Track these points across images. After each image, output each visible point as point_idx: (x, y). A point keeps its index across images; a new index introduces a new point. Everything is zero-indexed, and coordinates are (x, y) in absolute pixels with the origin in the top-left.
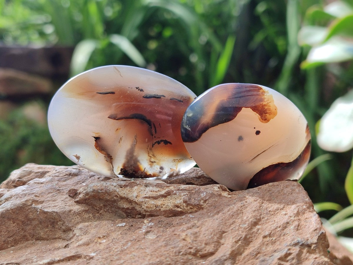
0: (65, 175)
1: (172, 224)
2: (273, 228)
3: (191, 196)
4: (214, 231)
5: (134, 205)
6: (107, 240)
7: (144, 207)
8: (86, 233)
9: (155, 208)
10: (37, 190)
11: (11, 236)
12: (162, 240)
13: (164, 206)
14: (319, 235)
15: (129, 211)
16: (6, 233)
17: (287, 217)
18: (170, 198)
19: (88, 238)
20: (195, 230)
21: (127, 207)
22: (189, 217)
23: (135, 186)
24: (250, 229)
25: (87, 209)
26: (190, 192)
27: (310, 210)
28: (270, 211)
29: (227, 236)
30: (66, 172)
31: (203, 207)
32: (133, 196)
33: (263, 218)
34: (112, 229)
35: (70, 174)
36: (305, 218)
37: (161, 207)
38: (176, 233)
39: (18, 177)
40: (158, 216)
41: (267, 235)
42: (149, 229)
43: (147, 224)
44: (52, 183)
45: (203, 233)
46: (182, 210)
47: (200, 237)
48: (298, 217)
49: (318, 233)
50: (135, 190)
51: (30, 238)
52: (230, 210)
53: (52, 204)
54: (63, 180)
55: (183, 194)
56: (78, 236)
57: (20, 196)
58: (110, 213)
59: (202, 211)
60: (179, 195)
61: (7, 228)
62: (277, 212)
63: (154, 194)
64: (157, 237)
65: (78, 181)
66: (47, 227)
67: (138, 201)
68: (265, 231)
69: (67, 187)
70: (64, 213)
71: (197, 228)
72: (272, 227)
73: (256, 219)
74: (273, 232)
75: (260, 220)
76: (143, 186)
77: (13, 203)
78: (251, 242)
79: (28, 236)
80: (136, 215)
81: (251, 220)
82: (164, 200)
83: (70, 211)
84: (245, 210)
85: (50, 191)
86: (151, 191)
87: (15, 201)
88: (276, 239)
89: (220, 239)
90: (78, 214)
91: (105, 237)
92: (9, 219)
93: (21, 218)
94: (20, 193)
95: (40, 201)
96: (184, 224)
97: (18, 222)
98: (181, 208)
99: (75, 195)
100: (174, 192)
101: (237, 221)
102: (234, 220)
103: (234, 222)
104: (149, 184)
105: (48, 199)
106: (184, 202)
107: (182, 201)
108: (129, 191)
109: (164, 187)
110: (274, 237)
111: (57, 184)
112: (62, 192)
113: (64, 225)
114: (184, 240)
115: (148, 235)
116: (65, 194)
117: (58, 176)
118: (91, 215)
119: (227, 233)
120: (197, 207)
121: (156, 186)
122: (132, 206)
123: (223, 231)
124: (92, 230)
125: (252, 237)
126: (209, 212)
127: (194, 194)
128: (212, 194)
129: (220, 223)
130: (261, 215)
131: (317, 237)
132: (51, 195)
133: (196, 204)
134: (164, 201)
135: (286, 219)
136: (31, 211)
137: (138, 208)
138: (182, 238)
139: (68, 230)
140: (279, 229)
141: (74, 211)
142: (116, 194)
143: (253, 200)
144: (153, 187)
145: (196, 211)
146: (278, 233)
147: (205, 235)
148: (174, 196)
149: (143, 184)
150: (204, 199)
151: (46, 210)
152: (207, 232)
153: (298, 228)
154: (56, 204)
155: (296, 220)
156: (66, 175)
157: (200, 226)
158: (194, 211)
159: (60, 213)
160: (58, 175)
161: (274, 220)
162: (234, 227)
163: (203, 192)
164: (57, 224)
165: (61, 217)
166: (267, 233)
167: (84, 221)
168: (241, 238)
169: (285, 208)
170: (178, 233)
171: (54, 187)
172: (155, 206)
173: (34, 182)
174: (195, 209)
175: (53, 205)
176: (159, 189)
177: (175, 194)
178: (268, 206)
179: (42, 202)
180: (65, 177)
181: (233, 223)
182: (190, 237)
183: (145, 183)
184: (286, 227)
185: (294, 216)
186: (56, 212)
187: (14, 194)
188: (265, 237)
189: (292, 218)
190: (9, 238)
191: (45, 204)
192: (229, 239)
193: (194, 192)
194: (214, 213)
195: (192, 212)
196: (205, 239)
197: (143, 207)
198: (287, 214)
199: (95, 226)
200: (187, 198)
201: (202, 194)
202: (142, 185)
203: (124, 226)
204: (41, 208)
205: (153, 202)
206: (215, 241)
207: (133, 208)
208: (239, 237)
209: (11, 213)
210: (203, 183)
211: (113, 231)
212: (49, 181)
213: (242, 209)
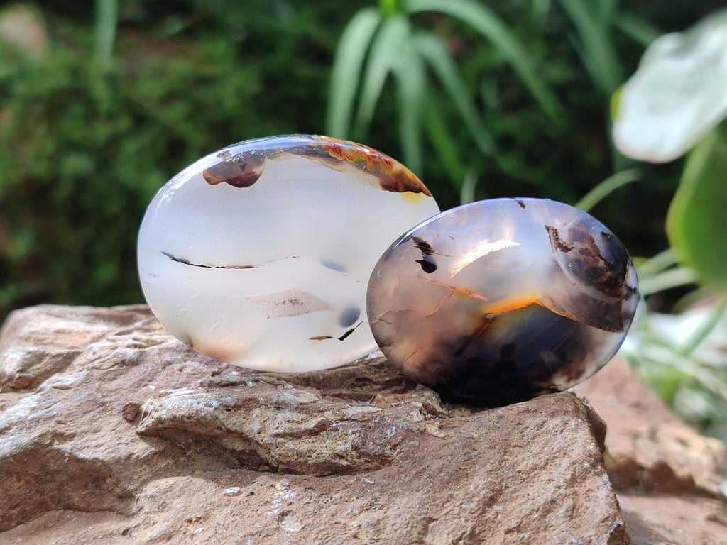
0: (113, 366)
1: (331, 498)
2: (525, 512)
3: (366, 435)
4: (412, 517)
5: (254, 446)
6: (205, 526)
7: (275, 453)
8: (164, 508)
9: (296, 457)
10: (61, 406)
11: (15, 506)
12: (313, 536)
13: (314, 455)
14: (612, 530)
15: (244, 457)
16: (5, 501)
17: (551, 487)
18: (326, 436)
19: (167, 521)
20: (376, 514)
21: (241, 448)
22: (364, 482)
23: (256, 407)
24: (480, 514)
25: (162, 448)
26: (364, 426)
27: (596, 471)
28: (519, 472)
29: (436, 528)
30: (116, 359)
31: (390, 459)
32: (252, 431)
33: (507, 487)
34: (213, 500)
35: (123, 363)
36: (587, 489)
37: (309, 456)
38: (339, 520)
39: (17, 370)
40: (303, 474)
41: (513, 528)
42: (287, 508)
43: (282, 493)
44: (89, 386)
45: (391, 523)
46: (348, 463)
47: (385, 531)
48: (573, 487)
49: (609, 527)
50: (257, 416)
51: (54, 505)
52: (444, 470)
53: (93, 440)
54: (109, 376)
55: (350, 431)
56: (148, 513)
57: (28, 423)
58: (207, 455)
59: (389, 467)
60: (343, 431)
61: (7, 490)
62: (534, 473)
63: (294, 427)
64: (303, 528)
65: (140, 380)
66: (86, 486)
67: (262, 441)
68: (509, 518)
69: (118, 396)
70: (117, 461)
71: (380, 509)
72: (523, 511)
73: (493, 491)
74: (524, 522)
75: (499, 492)
76: (273, 409)
77: (16, 442)
78: (483, 540)
79: (49, 503)
80: (259, 466)
81: (483, 493)
82: (315, 440)
83: (129, 457)
84: (472, 470)
85: (86, 408)
86: (288, 421)
87: (19, 437)
88: (529, 538)
89: (423, 534)
90: (144, 462)
91: (202, 520)
92: (9, 474)
93: (33, 470)
94: (27, 417)
95: (67, 433)
96: (354, 498)
97: (28, 478)
98: (347, 460)
99: (136, 415)
100: (334, 425)
101: (457, 495)
102: (450, 493)
103: (451, 496)
104: (283, 403)
105: (83, 428)
106: (352, 448)
107: (349, 446)
108: (244, 418)
109: (314, 412)
110: (526, 532)
111: (98, 390)
112: (109, 408)
113: (119, 486)
114: (355, 537)
115: (284, 522)
116: (116, 413)
117: (99, 368)
118: (170, 461)
119: (438, 522)
120: (379, 461)
121: (297, 408)
122: (250, 448)
123: (429, 518)
124: (176, 501)
125: (484, 531)
126: (402, 473)
127: (373, 431)
128: (407, 430)
129: (424, 500)
130: (502, 481)
131: (608, 535)
132: (88, 417)
133: (376, 454)
134: (313, 442)
135: (549, 494)
136: (52, 457)
137: (262, 453)
138: (350, 532)
139: (128, 496)
140: (536, 515)
141: (138, 457)
142: (219, 424)
143: (486, 446)
144: (292, 411)
145: (377, 468)
146: (534, 524)
147: (395, 527)
148: (334, 434)
149: (271, 404)
150: (393, 443)
151: (81, 455)
152: (399, 520)
153: (572, 513)
154: (101, 441)
155: (569, 495)
156: (116, 364)
157: (385, 505)
158: (373, 467)
159: (108, 462)
160: (98, 365)
161: (528, 493)
162: (450, 508)
163: (390, 426)
164: (105, 481)
165: (112, 471)
166: (513, 524)
167: (157, 475)
168: (464, 533)
169: (548, 466)
170: (343, 521)
171: (94, 396)
172: (297, 455)
173: (54, 385)
174: (375, 463)
175: (94, 443)
176: (303, 416)
177: (336, 429)
178: (516, 459)
179: (72, 437)
180: (114, 371)
181: (449, 499)
182: (367, 532)
183: (276, 403)
184: (548, 511)
185: (564, 487)
186: (103, 462)
187: (15, 421)
188: (509, 531)
189: (561, 491)
190: (11, 509)
191: (78, 440)
192: (440, 536)
193: (373, 425)
194: (412, 475)
195: (370, 469)
196: (394, 535)
197: (273, 453)
198: (553, 480)
199: (180, 490)
200: (358, 441)
201: (389, 431)
202: (270, 408)
203: (236, 492)
204: (72, 450)
205: (291, 445)
206: (415, 539)
207: (253, 452)
208: (461, 533)
209: (12, 463)
210: (387, 379)
211: (216, 505)
212: (83, 382)
213: (466, 467)
